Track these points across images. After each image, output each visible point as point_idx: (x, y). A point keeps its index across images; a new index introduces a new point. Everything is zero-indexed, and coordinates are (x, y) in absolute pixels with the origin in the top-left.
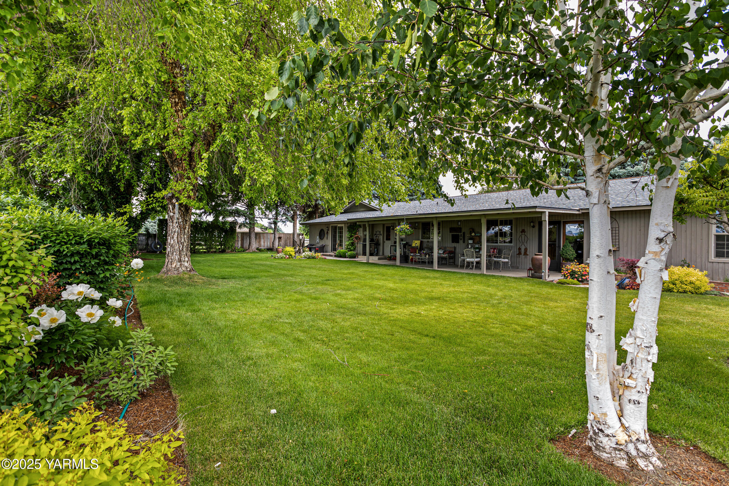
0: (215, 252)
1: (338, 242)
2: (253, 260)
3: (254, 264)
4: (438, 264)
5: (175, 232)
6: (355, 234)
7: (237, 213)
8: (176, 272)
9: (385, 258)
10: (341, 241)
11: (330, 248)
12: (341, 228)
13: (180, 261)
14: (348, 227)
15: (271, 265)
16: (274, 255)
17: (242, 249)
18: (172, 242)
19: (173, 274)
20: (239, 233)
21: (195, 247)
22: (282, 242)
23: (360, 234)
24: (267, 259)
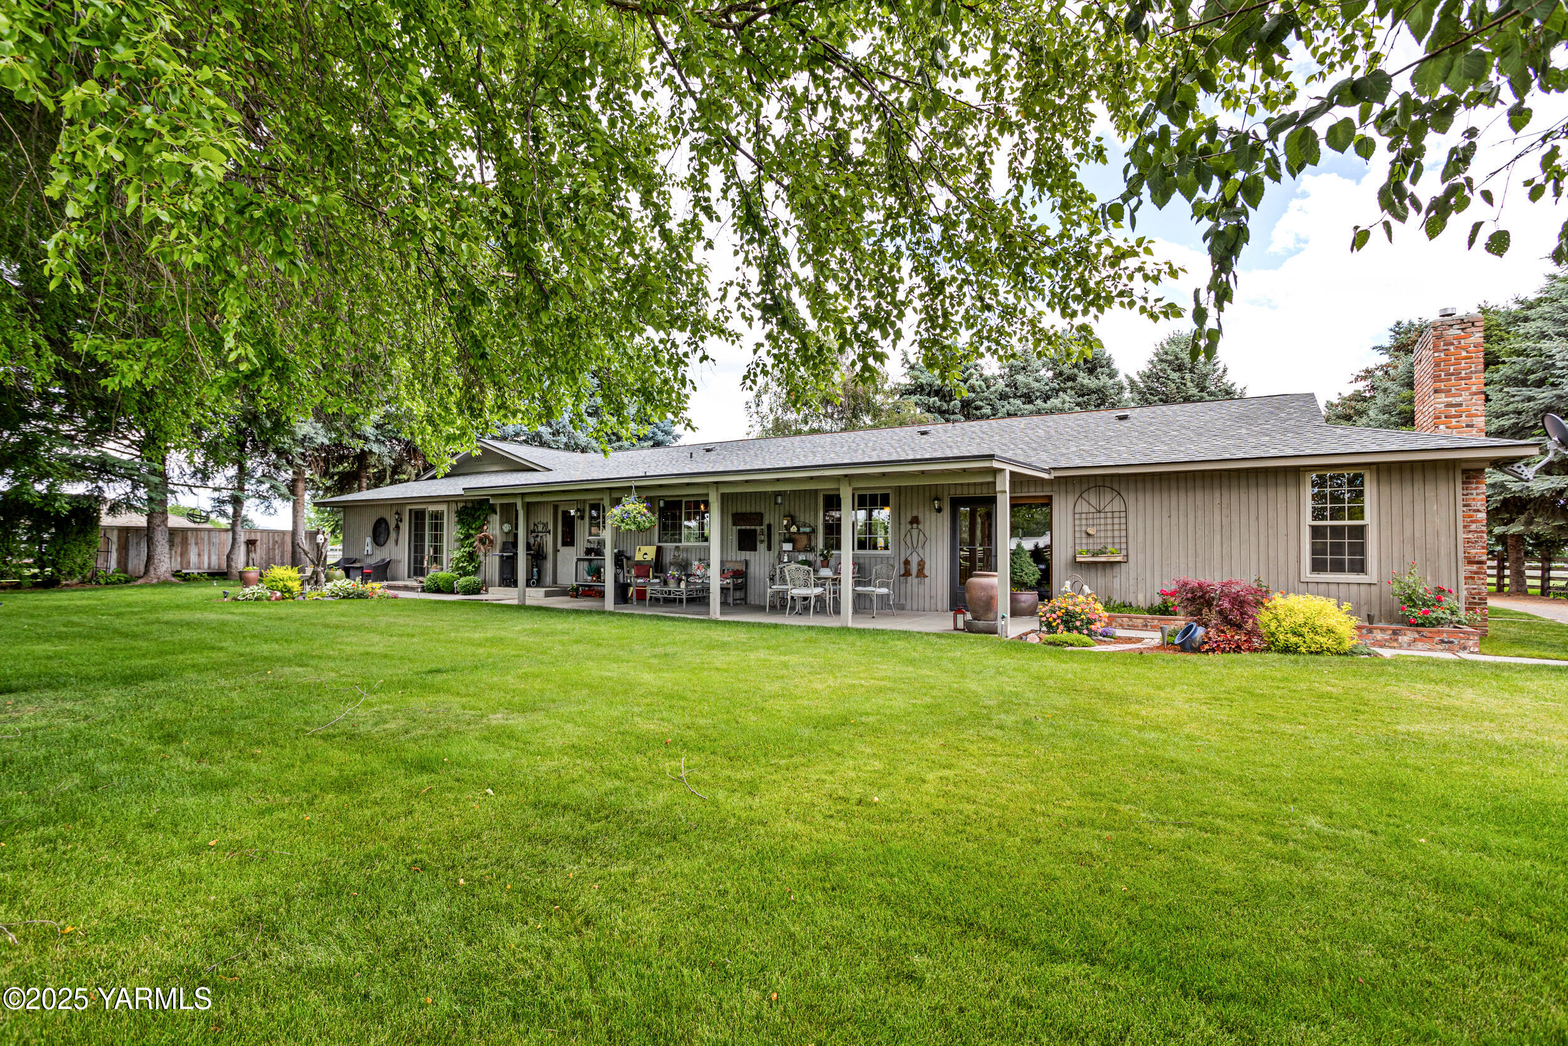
0: (17, 587)
1: (428, 551)
2: (155, 608)
3: (158, 621)
4: (724, 603)
6: (480, 529)
7: (105, 468)
9: (564, 592)
10: (437, 550)
11: (404, 568)
12: (437, 516)
14: (459, 513)
15: (224, 624)
16: (229, 590)
17: (122, 577)
20: (112, 528)
22: (258, 554)
23: (495, 528)
24: (206, 604)
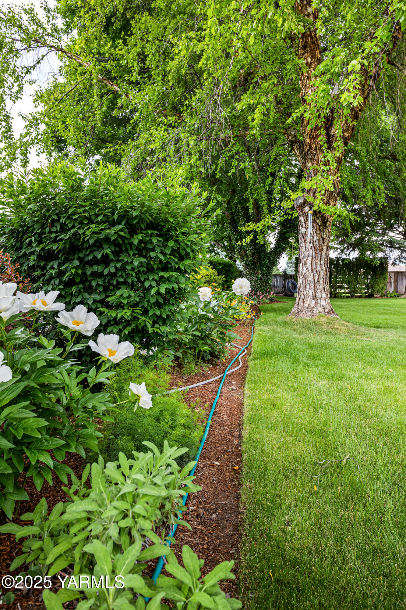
0: (360, 297)
5: (308, 256)
8: (309, 313)
13: (315, 297)
17: (396, 294)
18: (305, 271)
19: (306, 317)
20: (392, 272)
21: (335, 290)
